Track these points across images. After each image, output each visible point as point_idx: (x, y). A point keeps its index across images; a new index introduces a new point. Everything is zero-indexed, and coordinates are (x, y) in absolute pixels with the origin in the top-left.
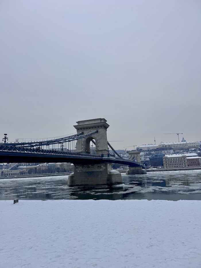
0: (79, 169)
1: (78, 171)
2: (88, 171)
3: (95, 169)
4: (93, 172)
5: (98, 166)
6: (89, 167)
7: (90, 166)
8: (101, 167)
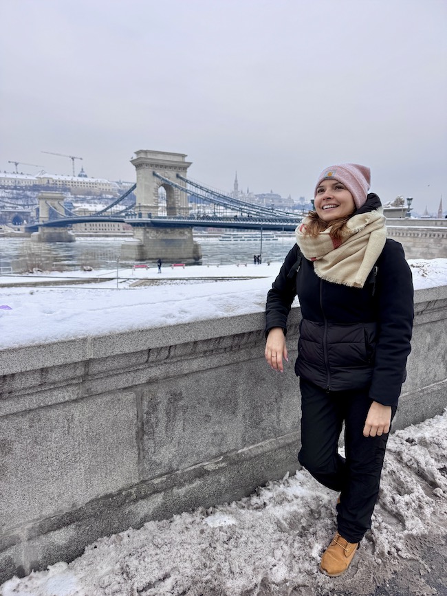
0: (152, 235)
1: (150, 238)
2: (165, 238)
3: (176, 235)
4: (173, 240)
5: (181, 232)
6: (166, 233)
7: (168, 230)
8: (184, 233)
